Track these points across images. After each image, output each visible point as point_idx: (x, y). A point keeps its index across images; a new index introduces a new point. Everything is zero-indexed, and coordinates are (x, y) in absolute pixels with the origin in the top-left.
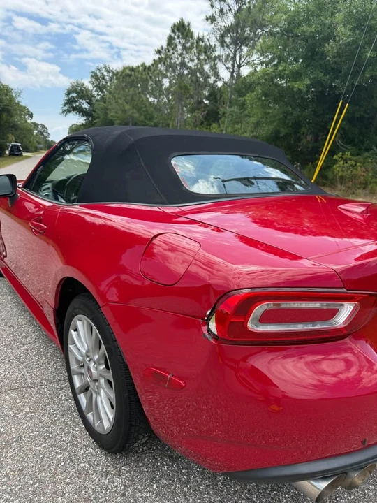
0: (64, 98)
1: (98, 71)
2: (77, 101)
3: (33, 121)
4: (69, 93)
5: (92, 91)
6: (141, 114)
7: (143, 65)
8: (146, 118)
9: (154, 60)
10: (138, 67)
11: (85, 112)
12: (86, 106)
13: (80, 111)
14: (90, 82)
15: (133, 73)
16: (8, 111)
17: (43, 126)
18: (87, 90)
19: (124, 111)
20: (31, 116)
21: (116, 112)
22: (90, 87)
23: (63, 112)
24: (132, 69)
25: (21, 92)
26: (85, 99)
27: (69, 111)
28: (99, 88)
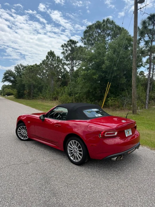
0: (3, 76)
1: (18, 66)
2: (9, 77)
4: (5, 74)
6: (36, 83)
7: (36, 64)
8: (38, 84)
9: (40, 63)
10: (34, 65)
11: (12, 81)
12: (12, 79)
13: (10, 81)
14: (14, 70)
15: (33, 68)
18: (13, 73)
19: (29, 81)
21: (26, 82)
22: (14, 72)
23: (3, 81)
24: (32, 66)
26: (12, 76)
27: (5, 81)
28: (18, 72)
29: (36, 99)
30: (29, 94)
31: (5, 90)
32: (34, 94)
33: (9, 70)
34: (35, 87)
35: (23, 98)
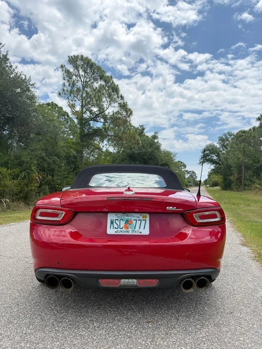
0: (201, 154)
1: (224, 136)
2: (209, 156)
3: (186, 169)
4: (205, 151)
5: (219, 148)
6: (250, 160)
8: (254, 162)
10: (251, 129)
11: (213, 161)
12: (215, 158)
14: (218, 143)
16: (168, 165)
17: (193, 172)
18: (216, 148)
20: (185, 166)
21: (233, 160)
22: (218, 146)
23: (200, 163)
24: (244, 132)
25: (176, 154)
26: (215, 154)
27: (203, 162)
28: (224, 146)
29: (250, 190)
30: (239, 179)
31: (211, 177)
32: (246, 181)
33: (210, 144)
34: (248, 168)
35: (231, 189)
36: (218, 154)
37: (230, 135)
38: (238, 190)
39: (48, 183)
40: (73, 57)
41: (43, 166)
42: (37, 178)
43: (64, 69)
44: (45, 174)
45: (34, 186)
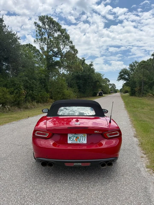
2: (123, 75)
3: (110, 83)
4: (120, 73)
5: (129, 71)
6: (147, 79)
12: (127, 77)
13: (125, 79)
14: (129, 68)
16: (99, 82)
17: (114, 85)
18: (127, 71)
19: (140, 78)
20: (109, 81)
21: (137, 79)
23: (118, 80)
24: (144, 62)
25: (104, 75)
26: (127, 75)
27: (120, 79)
28: (132, 70)
29: (146, 96)
30: (140, 90)
31: (124, 88)
32: (144, 91)
33: (124, 69)
34: (145, 83)
35: (135, 96)
36: (129, 74)
37: (137, 63)
38: (139, 97)
39: (30, 95)
40: (42, 17)
41: (27, 86)
42: (24, 93)
43: (37, 24)
44: (28, 90)
45: (23, 98)
